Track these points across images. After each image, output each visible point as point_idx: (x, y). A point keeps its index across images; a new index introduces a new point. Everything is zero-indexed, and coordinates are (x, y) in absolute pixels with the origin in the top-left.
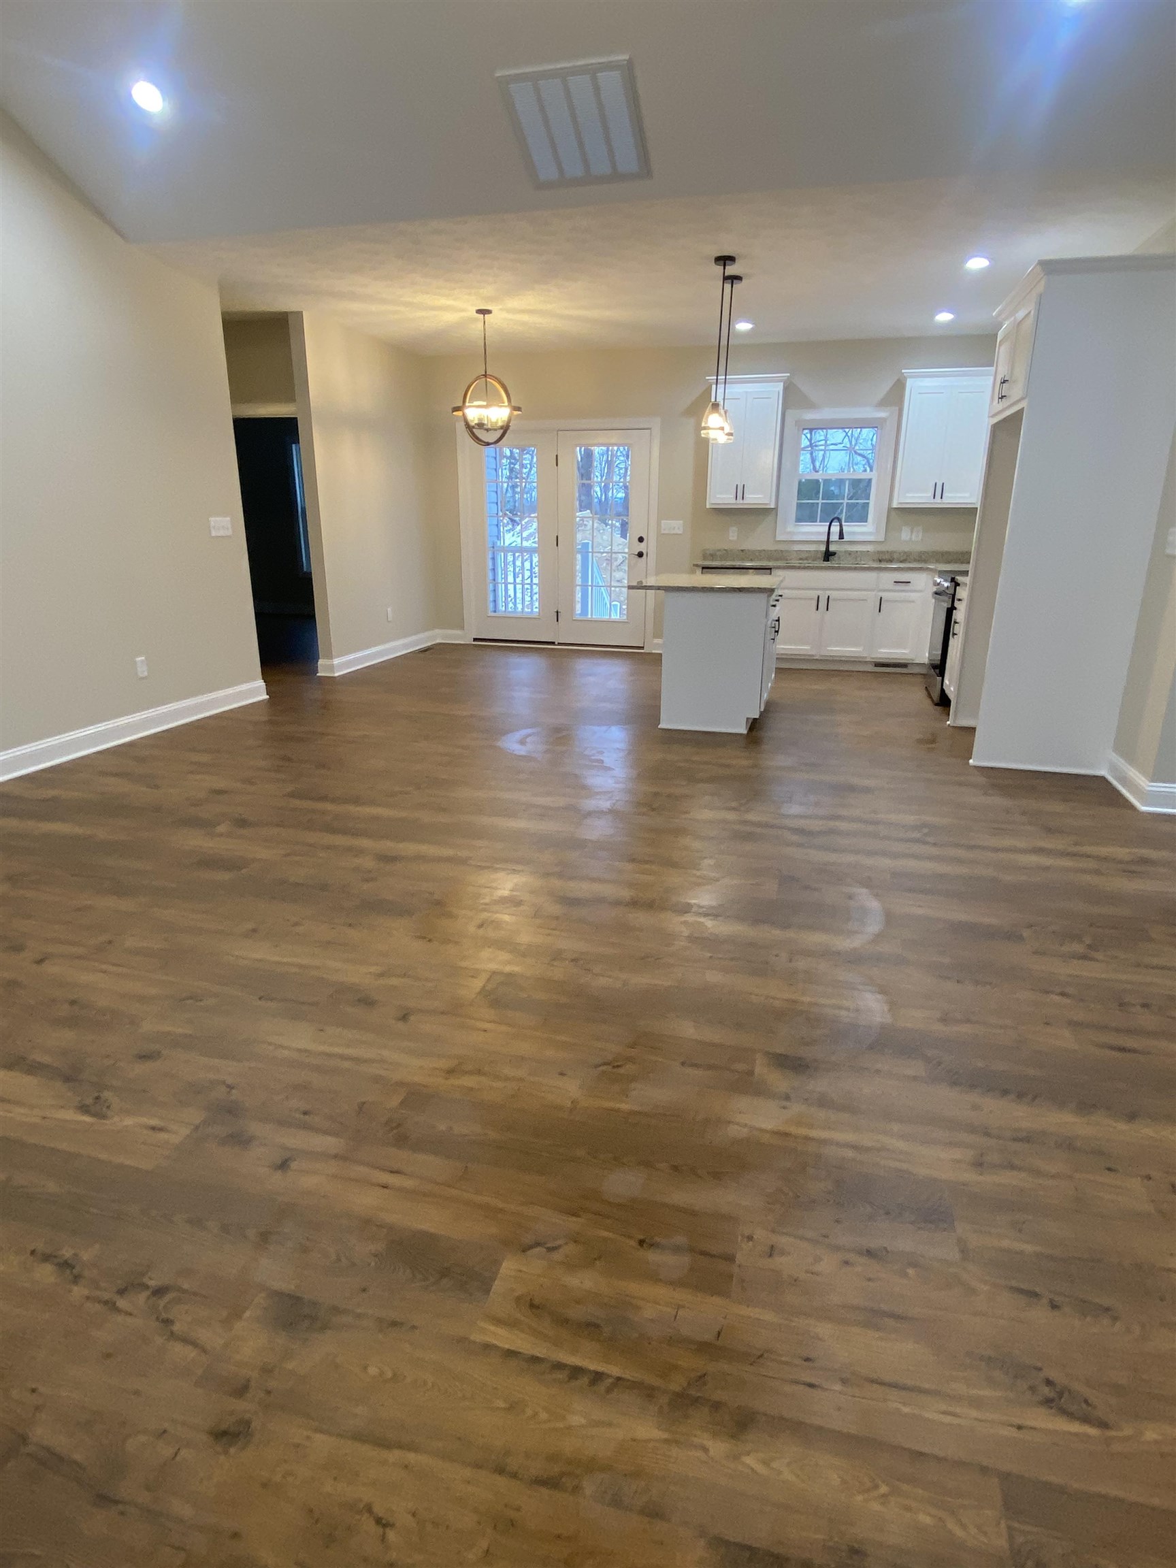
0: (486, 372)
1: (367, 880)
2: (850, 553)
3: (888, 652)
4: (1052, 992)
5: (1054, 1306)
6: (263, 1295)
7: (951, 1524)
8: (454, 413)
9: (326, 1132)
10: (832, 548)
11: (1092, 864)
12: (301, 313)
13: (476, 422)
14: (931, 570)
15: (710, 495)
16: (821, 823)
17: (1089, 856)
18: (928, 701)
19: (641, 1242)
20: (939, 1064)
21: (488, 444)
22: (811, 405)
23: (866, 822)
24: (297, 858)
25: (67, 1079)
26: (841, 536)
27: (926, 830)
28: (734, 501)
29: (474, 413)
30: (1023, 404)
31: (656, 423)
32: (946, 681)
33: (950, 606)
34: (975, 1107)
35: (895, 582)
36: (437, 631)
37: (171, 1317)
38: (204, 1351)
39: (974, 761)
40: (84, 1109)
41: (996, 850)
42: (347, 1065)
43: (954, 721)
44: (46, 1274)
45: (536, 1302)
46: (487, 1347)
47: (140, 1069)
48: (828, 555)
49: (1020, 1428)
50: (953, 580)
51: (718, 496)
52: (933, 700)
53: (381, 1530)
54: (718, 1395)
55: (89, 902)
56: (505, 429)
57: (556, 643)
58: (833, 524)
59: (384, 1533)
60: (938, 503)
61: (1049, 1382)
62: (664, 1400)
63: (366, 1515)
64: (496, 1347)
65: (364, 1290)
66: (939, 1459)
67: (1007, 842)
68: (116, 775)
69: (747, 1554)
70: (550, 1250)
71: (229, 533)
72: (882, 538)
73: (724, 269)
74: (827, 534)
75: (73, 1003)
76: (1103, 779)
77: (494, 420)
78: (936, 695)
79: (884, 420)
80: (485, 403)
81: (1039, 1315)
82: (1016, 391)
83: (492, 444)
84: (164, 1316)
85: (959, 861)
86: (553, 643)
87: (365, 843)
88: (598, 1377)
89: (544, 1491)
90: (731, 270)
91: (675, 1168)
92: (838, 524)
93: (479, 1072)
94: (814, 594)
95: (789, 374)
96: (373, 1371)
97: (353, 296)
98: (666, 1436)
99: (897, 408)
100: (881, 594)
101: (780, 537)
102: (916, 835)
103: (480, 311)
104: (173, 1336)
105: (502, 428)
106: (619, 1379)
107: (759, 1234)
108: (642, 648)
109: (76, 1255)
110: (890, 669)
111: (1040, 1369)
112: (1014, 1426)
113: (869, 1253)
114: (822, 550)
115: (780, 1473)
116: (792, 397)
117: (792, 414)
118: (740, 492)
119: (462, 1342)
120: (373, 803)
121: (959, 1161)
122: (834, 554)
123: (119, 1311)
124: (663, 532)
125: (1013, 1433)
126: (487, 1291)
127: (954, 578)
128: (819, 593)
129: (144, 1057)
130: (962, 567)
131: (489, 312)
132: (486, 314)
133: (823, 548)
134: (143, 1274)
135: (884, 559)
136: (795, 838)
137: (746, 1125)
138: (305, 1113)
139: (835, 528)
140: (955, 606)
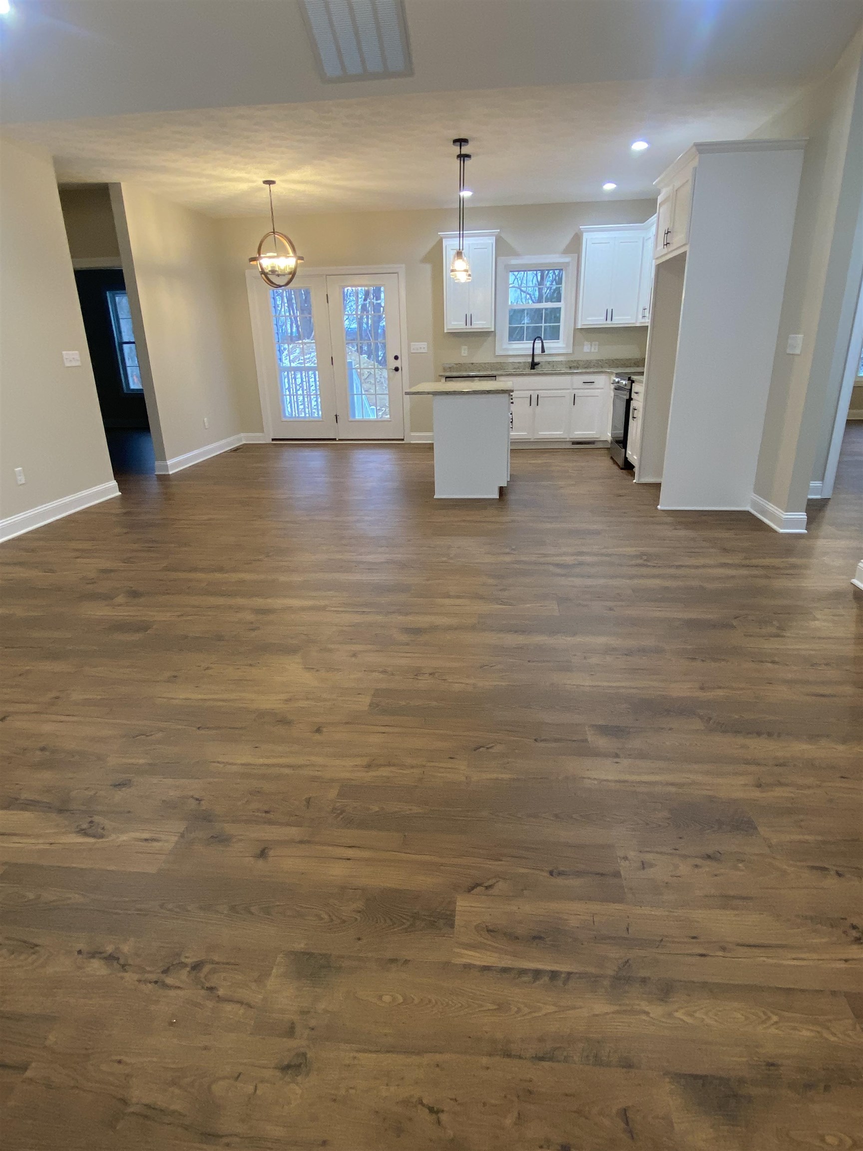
0: (274, 230)
1: (253, 630)
2: (549, 363)
3: (580, 434)
4: (767, 662)
5: (839, 874)
6: (281, 955)
7: (826, 1034)
8: (251, 263)
9: (288, 824)
10: (537, 360)
11: (761, 572)
12: (120, 183)
13: (270, 269)
14: (608, 372)
15: (447, 322)
16: (573, 558)
17: (757, 566)
18: (616, 467)
19: (551, 873)
20: (710, 719)
21: (280, 286)
22: (515, 254)
23: (602, 555)
24: (189, 618)
25: (60, 811)
26: (543, 351)
27: (645, 557)
28: (465, 327)
29: (267, 262)
30: (687, 248)
31: (402, 268)
32: (629, 452)
33: (628, 398)
34: (743, 746)
35: (584, 383)
36: (242, 435)
37: (213, 985)
38: (249, 1006)
39: (661, 506)
40: (84, 832)
41: (697, 567)
42: (286, 771)
43: (639, 480)
44: (97, 968)
45: (490, 928)
46: (467, 967)
47: (119, 796)
48: (534, 365)
49: (846, 961)
50: (629, 379)
51: (453, 323)
52: (619, 466)
53: (434, 1116)
54: (643, 973)
55: (28, 668)
56: (293, 274)
57: (337, 439)
58: (536, 341)
59: (438, 1119)
60: (609, 324)
61: (854, 927)
62: (606, 983)
63: (420, 1106)
64: (474, 966)
65: (359, 939)
66: (802, 991)
67: (702, 561)
68: (15, 564)
69: (701, 1082)
70: (487, 888)
71: (78, 364)
72: (570, 351)
73: (461, 148)
74: (532, 349)
75: (43, 749)
76: (748, 513)
77: (282, 268)
78: (621, 462)
79: (568, 264)
80: (275, 254)
81: (831, 882)
82: (678, 239)
83: (283, 286)
84: (208, 985)
85: (674, 577)
86: (335, 439)
87: (240, 601)
88: (554, 975)
89: (546, 1064)
90: (465, 150)
91: (556, 816)
92: (540, 341)
93: (389, 765)
94: (528, 393)
95: (499, 230)
96: (387, 998)
97: (164, 170)
98: (617, 1008)
99: (577, 254)
100: (576, 391)
101: (499, 352)
102: (640, 561)
103: (266, 182)
104: (220, 999)
105: (290, 273)
106: (569, 974)
107: (632, 854)
108: (403, 440)
109: (117, 949)
110: (582, 446)
111: (846, 919)
112: (843, 960)
113: (709, 857)
114: (529, 361)
115: (703, 1020)
116: (502, 248)
117: (501, 259)
118: (469, 319)
119: (446, 966)
120: (234, 570)
121: (745, 785)
122: (538, 364)
123: (169, 987)
124: (412, 351)
125: (842, 965)
126: (452, 926)
127: (630, 377)
128: (531, 392)
129: (119, 785)
130: (639, 370)
131: (273, 182)
132: (271, 184)
133: (530, 360)
134: (179, 955)
135: (574, 366)
136: (559, 571)
137: (595, 779)
138: (266, 812)
139: (538, 345)
140: (632, 397)
